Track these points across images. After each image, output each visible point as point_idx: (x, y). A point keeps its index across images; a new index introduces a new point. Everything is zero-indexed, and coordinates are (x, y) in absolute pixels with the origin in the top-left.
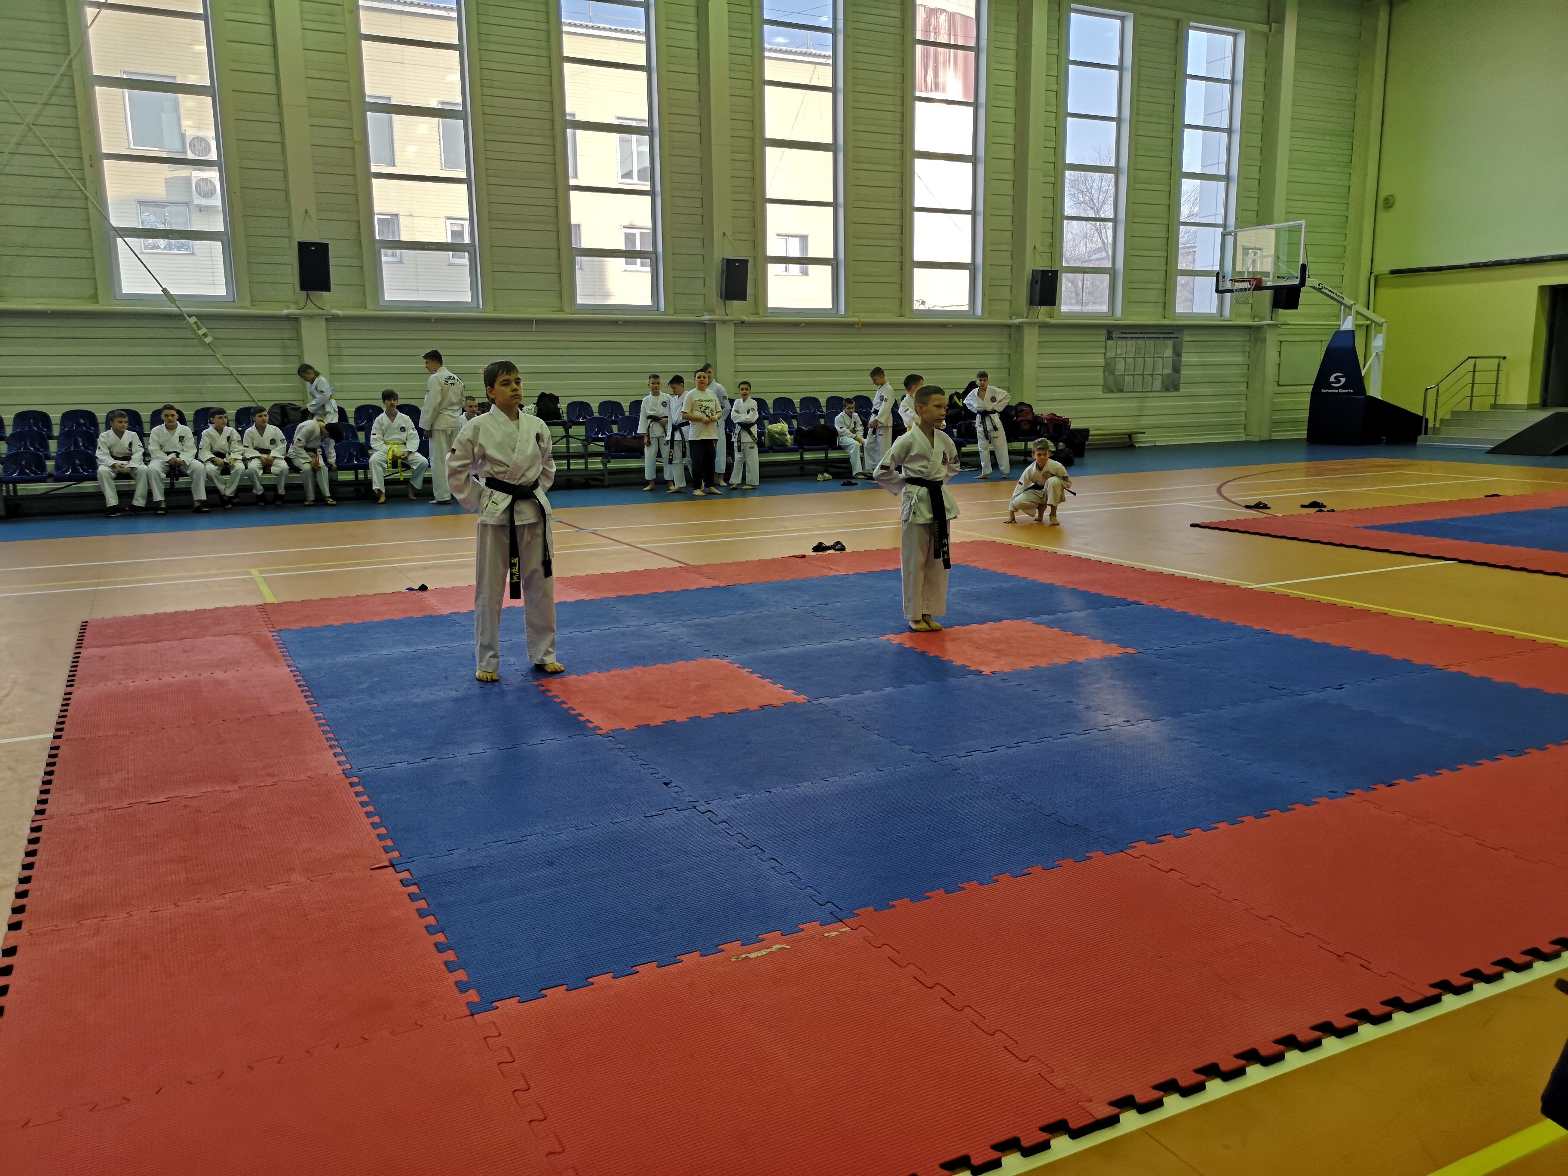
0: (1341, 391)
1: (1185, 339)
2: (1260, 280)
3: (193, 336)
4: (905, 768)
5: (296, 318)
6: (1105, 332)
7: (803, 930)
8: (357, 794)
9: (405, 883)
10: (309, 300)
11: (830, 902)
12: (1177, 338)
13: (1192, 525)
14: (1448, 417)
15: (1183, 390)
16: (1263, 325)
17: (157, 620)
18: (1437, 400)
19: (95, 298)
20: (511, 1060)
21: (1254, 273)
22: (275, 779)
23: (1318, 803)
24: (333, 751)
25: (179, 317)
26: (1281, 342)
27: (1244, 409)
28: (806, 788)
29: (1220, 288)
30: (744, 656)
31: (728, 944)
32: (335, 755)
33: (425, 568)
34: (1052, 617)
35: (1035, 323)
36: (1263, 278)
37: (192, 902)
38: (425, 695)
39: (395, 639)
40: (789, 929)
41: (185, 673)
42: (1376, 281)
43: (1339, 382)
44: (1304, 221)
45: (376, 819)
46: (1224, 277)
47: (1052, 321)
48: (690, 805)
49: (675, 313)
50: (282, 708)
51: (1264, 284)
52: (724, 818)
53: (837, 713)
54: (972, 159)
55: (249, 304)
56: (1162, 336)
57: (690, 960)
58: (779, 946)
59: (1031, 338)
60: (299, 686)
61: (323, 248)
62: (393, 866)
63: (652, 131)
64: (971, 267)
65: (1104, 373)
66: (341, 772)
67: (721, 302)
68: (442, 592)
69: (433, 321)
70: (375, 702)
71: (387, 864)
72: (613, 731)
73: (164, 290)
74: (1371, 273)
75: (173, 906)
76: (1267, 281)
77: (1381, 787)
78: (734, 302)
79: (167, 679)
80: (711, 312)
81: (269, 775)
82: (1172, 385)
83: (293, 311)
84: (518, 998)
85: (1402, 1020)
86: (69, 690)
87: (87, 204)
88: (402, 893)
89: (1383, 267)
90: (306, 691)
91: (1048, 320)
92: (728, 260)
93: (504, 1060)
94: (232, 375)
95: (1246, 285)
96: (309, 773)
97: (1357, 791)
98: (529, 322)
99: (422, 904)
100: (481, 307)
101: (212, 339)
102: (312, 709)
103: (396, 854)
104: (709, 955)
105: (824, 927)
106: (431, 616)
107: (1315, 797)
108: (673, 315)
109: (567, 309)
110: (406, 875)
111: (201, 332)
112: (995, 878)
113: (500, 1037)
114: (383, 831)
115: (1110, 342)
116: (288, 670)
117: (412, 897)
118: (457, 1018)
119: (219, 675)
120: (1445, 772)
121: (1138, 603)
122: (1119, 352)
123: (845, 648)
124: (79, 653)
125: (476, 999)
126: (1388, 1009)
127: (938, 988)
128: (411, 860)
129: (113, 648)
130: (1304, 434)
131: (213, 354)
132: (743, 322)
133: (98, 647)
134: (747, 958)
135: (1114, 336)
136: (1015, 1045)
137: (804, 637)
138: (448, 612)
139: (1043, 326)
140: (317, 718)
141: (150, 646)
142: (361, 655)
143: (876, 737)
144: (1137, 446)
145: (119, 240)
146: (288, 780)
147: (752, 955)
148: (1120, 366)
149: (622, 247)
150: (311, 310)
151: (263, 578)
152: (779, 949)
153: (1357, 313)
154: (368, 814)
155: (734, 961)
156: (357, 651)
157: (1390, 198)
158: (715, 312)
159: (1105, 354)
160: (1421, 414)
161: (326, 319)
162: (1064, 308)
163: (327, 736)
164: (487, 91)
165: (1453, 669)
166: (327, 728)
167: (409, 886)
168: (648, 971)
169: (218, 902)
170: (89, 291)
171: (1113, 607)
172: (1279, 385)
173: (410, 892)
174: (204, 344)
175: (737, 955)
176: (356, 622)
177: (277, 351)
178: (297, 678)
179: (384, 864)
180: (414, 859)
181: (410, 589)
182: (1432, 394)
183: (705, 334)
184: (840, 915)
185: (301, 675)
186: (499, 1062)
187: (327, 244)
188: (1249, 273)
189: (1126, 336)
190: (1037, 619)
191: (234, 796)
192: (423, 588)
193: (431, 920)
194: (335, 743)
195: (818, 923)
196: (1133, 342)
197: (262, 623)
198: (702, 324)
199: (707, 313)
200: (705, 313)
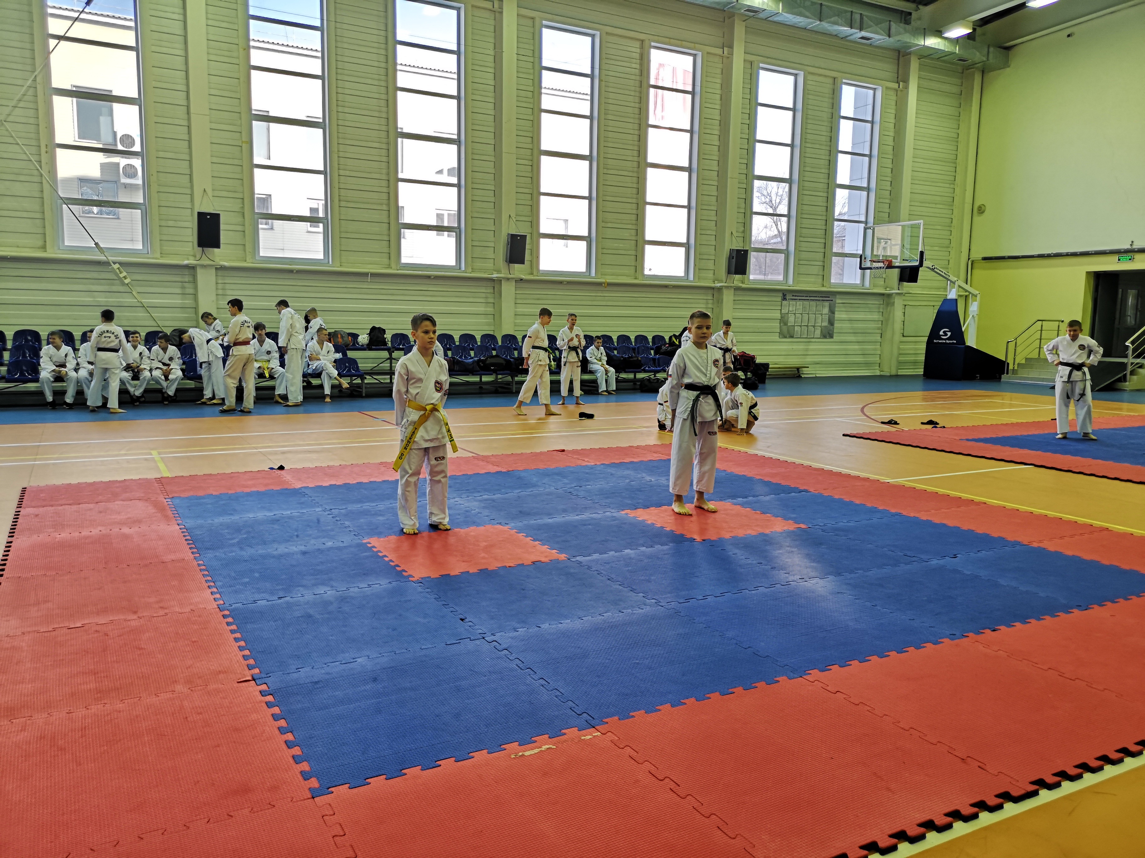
0: (947, 341)
1: (838, 301)
2: (891, 262)
3: (116, 278)
4: (641, 611)
5: (194, 267)
6: (781, 295)
7: (565, 734)
8: (228, 624)
9: (263, 694)
10: (204, 255)
11: (586, 712)
12: (832, 300)
13: (844, 435)
14: (1023, 362)
15: (836, 338)
16: (893, 293)
17: (79, 488)
18: (1015, 350)
19: (44, 248)
20: (342, 834)
21: (886, 256)
22: (166, 611)
23: (943, 642)
24: (210, 591)
25: (107, 264)
26: (905, 305)
27: (879, 352)
28: (567, 624)
29: (863, 266)
30: (520, 524)
31: (509, 745)
32: (212, 593)
33: (283, 453)
34: (745, 500)
35: (731, 287)
36: (893, 260)
37: (99, 706)
38: (282, 549)
39: (259, 506)
40: (555, 734)
41: (100, 528)
42: (972, 264)
43: (946, 335)
44: (922, 221)
45: (242, 643)
46: (865, 259)
47: (744, 286)
48: (480, 636)
49: (473, 270)
50: (172, 557)
51: (893, 265)
52: (504, 646)
53: (589, 568)
54: (689, 170)
55: (158, 255)
56: (821, 299)
57: (480, 756)
58: (547, 747)
59: (728, 297)
60: (186, 540)
61: (215, 218)
62: (254, 680)
63: (460, 142)
64: (687, 245)
65: (780, 324)
66: (216, 607)
67: (506, 264)
68: (296, 472)
69: (295, 272)
70: (243, 553)
71: (250, 678)
72: (422, 578)
73: (96, 244)
74: (969, 259)
75: (85, 709)
76: (895, 263)
77: (988, 631)
78: (516, 265)
79: (85, 533)
80: (499, 272)
81: (162, 608)
82: (828, 334)
83: (191, 261)
84: (349, 785)
85: (1010, 809)
86: (10, 539)
87: (42, 179)
88: (261, 702)
89: (977, 254)
90: (191, 544)
91: (741, 285)
92: (512, 235)
93: (337, 834)
94: (144, 307)
95: (881, 265)
96: (192, 607)
97: (971, 634)
98: (365, 275)
99: (276, 710)
100: (331, 263)
101: (130, 280)
102: (195, 558)
103: (257, 671)
104: (494, 752)
105: (581, 732)
106: (287, 489)
107: (940, 638)
108: (471, 273)
109: (393, 265)
110: (264, 687)
111: (122, 275)
112: (708, 695)
113: (335, 816)
114: (247, 652)
115: (784, 302)
116: (178, 527)
117: (269, 705)
118: (301, 800)
119: (126, 530)
120: (1033, 621)
121: (807, 491)
122: (791, 309)
123: (595, 519)
124: (20, 512)
125: (316, 785)
126: (1000, 800)
127: (667, 780)
128: (268, 675)
129: (45, 508)
130: (921, 371)
131: (130, 291)
132: (522, 280)
133: (34, 507)
134: (523, 755)
135: (788, 298)
136: (725, 826)
137: (564, 511)
138: (299, 486)
139: (737, 289)
140: (199, 565)
141: (75, 507)
142: (233, 518)
143: (618, 587)
144: (803, 376)
145: (64, 206)
146: (176, 612)
147: (527, 753)
148: (791, 319)
149: (434, 223)
150: (205, 262)
151: (162, 458)
152: (548, 748)
153: (959, 286)
154: (236, 640)
155: (514, 758)
156: (232, 514)
157: (983, 207)
158: (501, 271)
159: (781, 310)
160: (1004, 360)
161: (216, 268)
162: (752, 277)
163: (206, 579)
164: (340, 109)
165: (1035, 545)
166: (207, 573)
167: (266, 696)
168: (449, 765)
169: (120, 706)
170: (40, 243)
171: (789, 493)
172: (903, 336)
173: (267, 700)
174: (123, 284)
175: (515, 753)
176: (230, 492)
177: (178, 291)
178: (184, 534)
179: (247, 679)
180: (270, 675)
181: (272, 469)
182: (1012, 346)
183: (494, 287)
184: (593, 722)
185: (187, 531)
186: (334, 835)
187: (219, 214)
188: (883, 256)
189: (796, 298)
190: (735, 501)
191: (133, 624)
192: (281, 468)
193: (282, 723)
194: (212, 584)
195: (577, 728)
196: (801, 302)
197: (159, 492)
198: (492, 280)
199: (496, 272)
200: (494, 272)
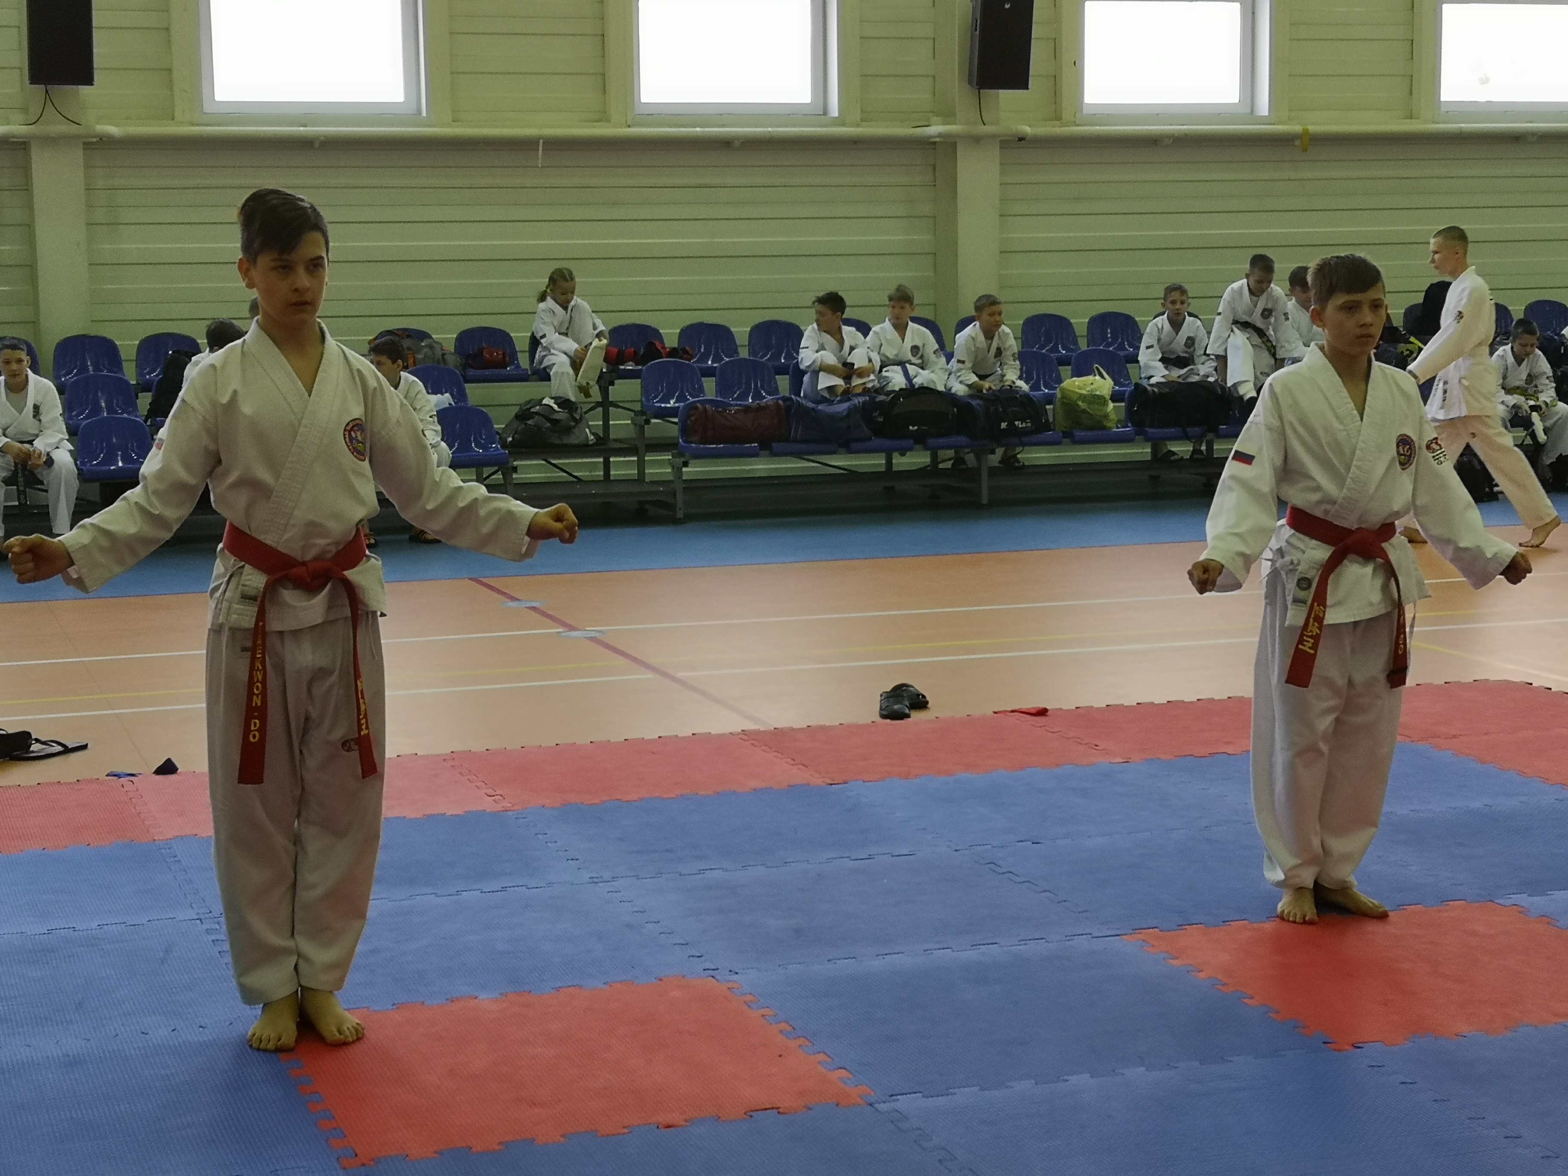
5: (24, 143)
10: (49, 106)
49: (867, 116)
67: (970, 93)
69: (317, 145)
78: (1000, 92)
80: (948, 116)
83: (15, 128)
98: (529, 145)
100: (424, 114)
108: (858, 126)
109: (615, 115)
132: (1021, 139)
138: (170, 835)
150: (54, 126)
158: (953, 115)
161: (85, 143)
183: (934, 167)
198: (927, 144)
199: (939, 119)
200: (934, 119)
